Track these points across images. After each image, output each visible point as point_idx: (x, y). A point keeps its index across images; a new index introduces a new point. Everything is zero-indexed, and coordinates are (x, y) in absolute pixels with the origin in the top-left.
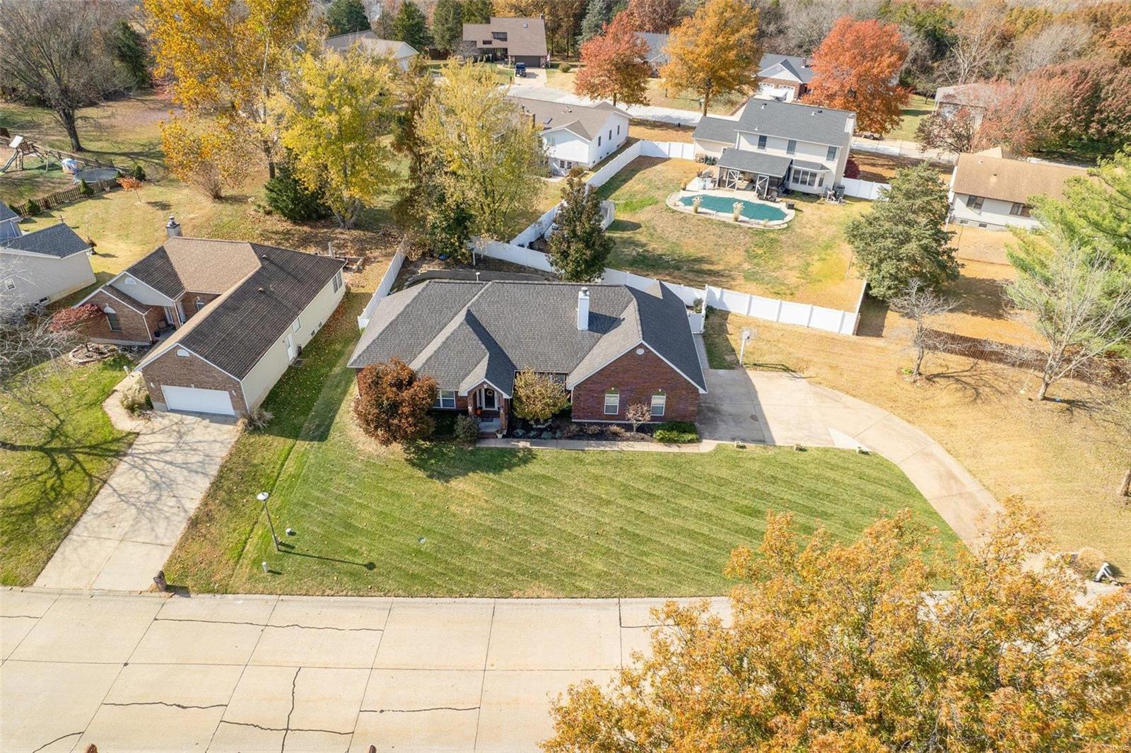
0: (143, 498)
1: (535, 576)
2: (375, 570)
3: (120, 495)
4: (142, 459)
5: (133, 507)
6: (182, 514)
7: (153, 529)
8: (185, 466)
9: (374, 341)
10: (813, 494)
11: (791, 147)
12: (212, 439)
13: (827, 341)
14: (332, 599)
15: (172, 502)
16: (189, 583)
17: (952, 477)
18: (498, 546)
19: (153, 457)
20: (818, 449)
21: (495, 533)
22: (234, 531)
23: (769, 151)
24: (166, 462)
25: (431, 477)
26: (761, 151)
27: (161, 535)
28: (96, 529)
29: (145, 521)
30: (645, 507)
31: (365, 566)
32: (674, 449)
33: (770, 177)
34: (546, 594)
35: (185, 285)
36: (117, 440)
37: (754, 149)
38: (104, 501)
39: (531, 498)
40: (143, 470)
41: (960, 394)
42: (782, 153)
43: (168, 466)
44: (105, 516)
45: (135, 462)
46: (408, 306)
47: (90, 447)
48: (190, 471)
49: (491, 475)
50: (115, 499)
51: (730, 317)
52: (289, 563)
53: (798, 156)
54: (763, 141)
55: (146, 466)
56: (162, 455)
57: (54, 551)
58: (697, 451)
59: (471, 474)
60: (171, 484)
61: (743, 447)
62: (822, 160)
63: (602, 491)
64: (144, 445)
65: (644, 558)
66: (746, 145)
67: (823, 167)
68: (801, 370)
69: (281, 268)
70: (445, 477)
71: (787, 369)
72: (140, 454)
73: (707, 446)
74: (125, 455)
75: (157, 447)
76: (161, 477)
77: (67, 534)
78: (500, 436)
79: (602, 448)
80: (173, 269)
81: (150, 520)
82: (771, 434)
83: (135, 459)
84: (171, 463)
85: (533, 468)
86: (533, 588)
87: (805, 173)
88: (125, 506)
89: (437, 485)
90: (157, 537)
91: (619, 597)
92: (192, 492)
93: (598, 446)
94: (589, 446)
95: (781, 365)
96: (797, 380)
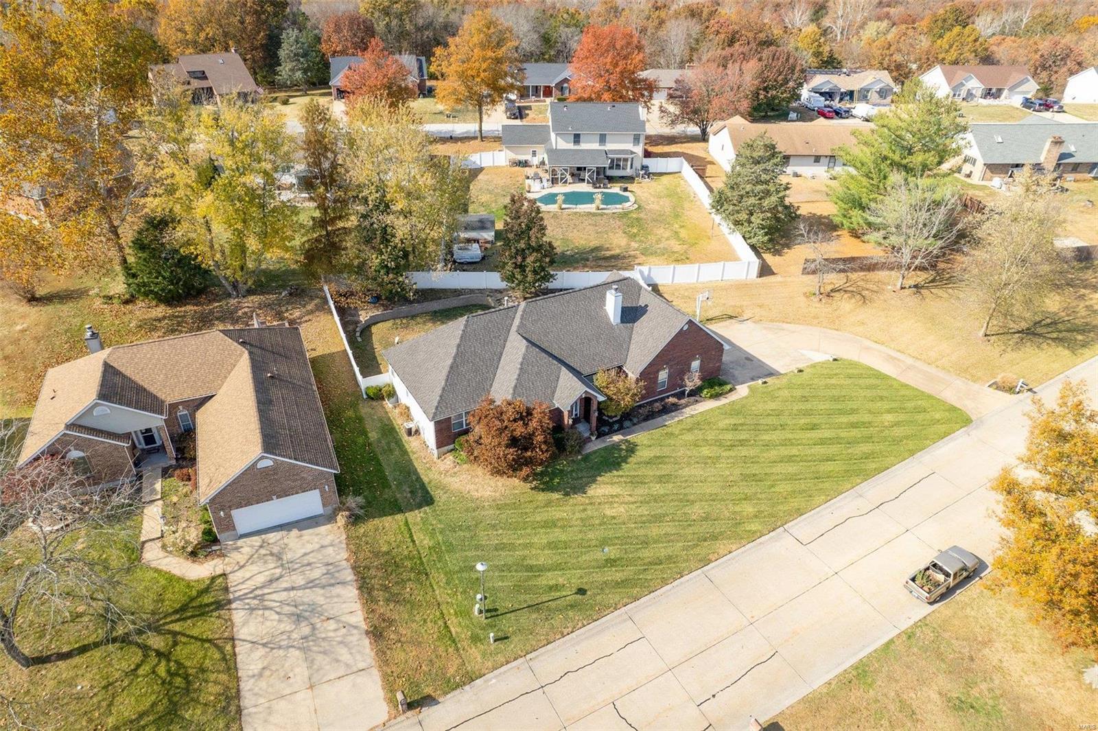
0: (295, 636)
1: (715, 537)
2: (589, 593)
3: (264, 645)
4: (254, 598)
5: (291, 650)
6: (355, 631)
7: (337, 661)
8: (311, 584)
9: (444, 388)
10: (836, 399)
11: (603, 139)
12: (317, 546)
13: (742, 287)
14: (573, 635)
15: (332, 625)
16: (428, 690)
17: (893, 358)
18: (668, 528)
20: (808, 367)
21: (657, 519)
22: (425, 621)
23: (584, 146)
24: (286, 590)
26: (577, 147)
27: (351, 662)
28: (270, 690)
29: (320, 658)
30: (744, 452)
31: (576, 593)
32: (723, 401)
33: (597, 168)
35: (163, 397)
36: (206, 590)
37: (571, 146)
38: (249, 661)
39: (661, 479)
40: (266, 608)
42: (595, 146)
43: (292, 593)
44: (267, 673)
45: (248, 604)
46: (459, 346)
47: (176, 612)
48: (323, 587)
49: (615, 473)
50: (261, 651)
51: (660, 288)
52: (507, 624)
53: (610, 146)
54: (577, 139)
55: (266, 603)
56: (274, 585)
58: (740, 397)
59: (599, 478)
60: (314, 609)
61: (765, 383)
62: (629, 146)
63: (706, 451)
64: (243, 583)
65: (773, 490)
66: (562, 144)
67: (632, 153)
68: (740, 314)
69: (262, 348)
70: (580, 489)
71: (731, 317)
72: (247, 594)
73: (742, 390)
74: (230, 602)
75: (261, 579)
76: (296, 606)
77: (239, 711)
78: (593, 438)
79: (677, 419)
80: (136, 383)
81: (325, 653)
82: (771, 367)
83: (247, 601)
84: (293, 588)
85: (642, 454)
86: (721, 546)
87: (619, 160)
88: (281, 652)
89: (578, 498)
90: (347, 665)
91: (782, 525)
92: (344, 606)
93: (673, 418)
94: (665, 420)
95: (726, 315)
96: (745, 322)
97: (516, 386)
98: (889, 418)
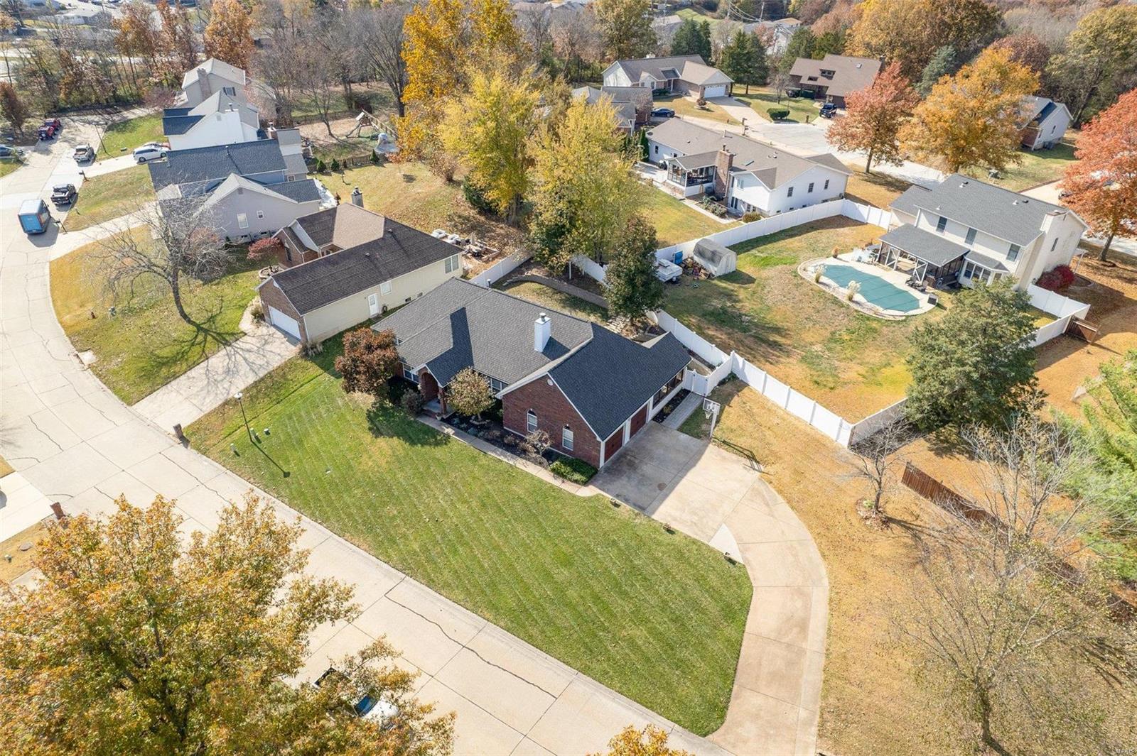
0: (216, 376)
1: (370, 530)
2: (287, 479)
3: (207, 370)
4: (235, 351)
5: (207, 380)
6: (225, 395)
7: (205, 398)
8: (251, 364)
9: (396, 313)
10: (634, 572)
11: (971, 235)
12: (279, 352)
13: (816, 444)
15: (227, 385)
17: (803, 626)
19: (241, 353)
20: (686, 537)
23: (947, 236)
24: (244, 358)
25: (370, 429)
26: (939, 234)
27: (205, 404)
28: (182, 386)
29: (205, 391)
30: (488, 517)
31: (285, 473)
32: (557, 483)
33: (929, 264)
34: (366, 546)
35: (334, 240)
36: (234, 334)
37: (932, 230)
38: (196, 371)
40: (230, 358)
41: (903, 551)
42: (960, 241)
43: (243, 361)
44: (191, 380)
45: (230, 351)
46: (430, 293)
47: (219, 334)
48: (251, 369)
49: (407, 445)
50: (204, 371)
51: (745, 390)
52: (250, 452)
53: (977, 248)
54: (942, 223)
55: (233, 357)
56: (246, 353)
57: (155, 391)
58: (573, 492)
60: (235, 373)
61: (617, 505)
62: (1001, 257)
64: (243, 342)
66: (926, 225)
67: (1000, 266)
68: (766, 463)
69: (399, 242)
70: (379, 434)
71: (752, 457)
72: (237, 347)
73: (589, 491)
74: (230, 345)
75: (248, 346)
76: (235, 367)
77: (168, 383)
78: (439, 418)
79: (501, 458)
80: (333, 225)
81: (208, 392)
82: (658, 506)
83: (232, 350)
84: (246, 360)
85: (438, 452)
86: (361, 538)
87: (979, 269)
88: (205, 378)
89: (369, 437)
90: (203, 404)
91: (407, 575)
92: (242, 383)
93: (501, 454)
94: (493, 452)
95: (751, 452)
96: (752, 471)
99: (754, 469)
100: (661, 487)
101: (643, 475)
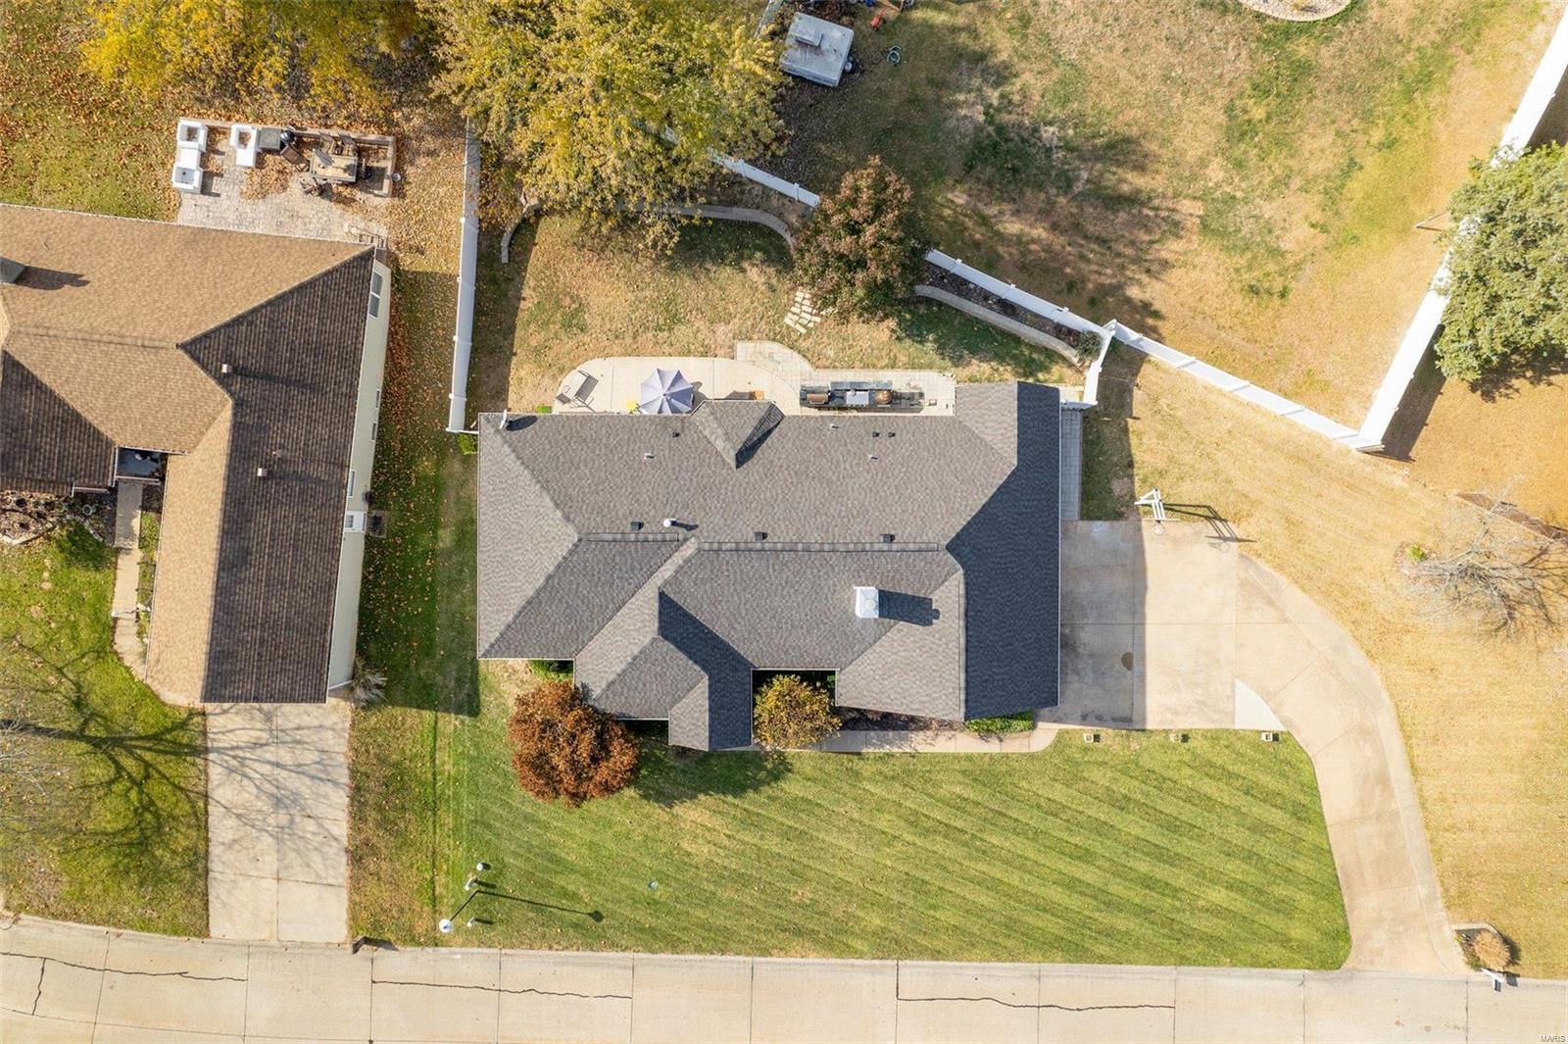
0: (270, 820)
1: (799, 932)
2: (604, 921)
3: (239, 816)
4: (235, 757)
5: (264, 834)
6: (334, 844)
7: (309, 866)
8: (299, 769)
9: (509, 626)
12: (316, 723)
14: (563, 953)
15: (311, 826)
16: (388, 934)
17: (1383, 780)
18: (749, 897)
19: (248, 755)
20: (1206, 733)
21: (743, 880)
22: (412, 865)
24: (269, 762)
27: (323, 873)
28: (238, 864)
29: (293, 855)
30: (940, 846)
31: (590, 915)
32: (993, 747)
35: (109, 434)
36: (183, 725)
38: (222, 828)
39: (786, 834)
40: (245, 776)
43: (277, 771)
44: (237, 847)
45: (226, 761)
46: (549, 577)
47: (147, 738)
48: (311, 777)
49: (730, 798)
50: (232, 822)
51: (1146, 369)
52: (497, 907)
55: (247, 770)
56: (259, 751)
57: (206, 894)
58: (1025, 750)
59: (702, 797)
60: (296, 798)
61: (1098, 737)
63: (883, 822)
64: (223, 733)
68: (1237, 519)
69: (268, 377)
70: (666, 799)
71: (1213, 517)
72: (227, 749)
73: (1045, 735)
74: (207, 750)
75: (243, 737)
76: (277, 787)
77: (207, 871)
79: (887, 749)
81: (297, 851)
82: (1144, 702)
83: (226, 758)
84: (277, 765)
85: (791, 787)
86: (797, 944)
88: (255, 833)
89: (656, 812)
90: (318, 875)
91: (898, 959)
92: (329, 810)
93: (883, 742)
94: (867, 743)
95: (1209, 507)
96: (1224, 545)
97: (613, 683)
98: (1218, 896)
99: (1225, 539)
100: (1127, 661)
101: (1092, 655)
